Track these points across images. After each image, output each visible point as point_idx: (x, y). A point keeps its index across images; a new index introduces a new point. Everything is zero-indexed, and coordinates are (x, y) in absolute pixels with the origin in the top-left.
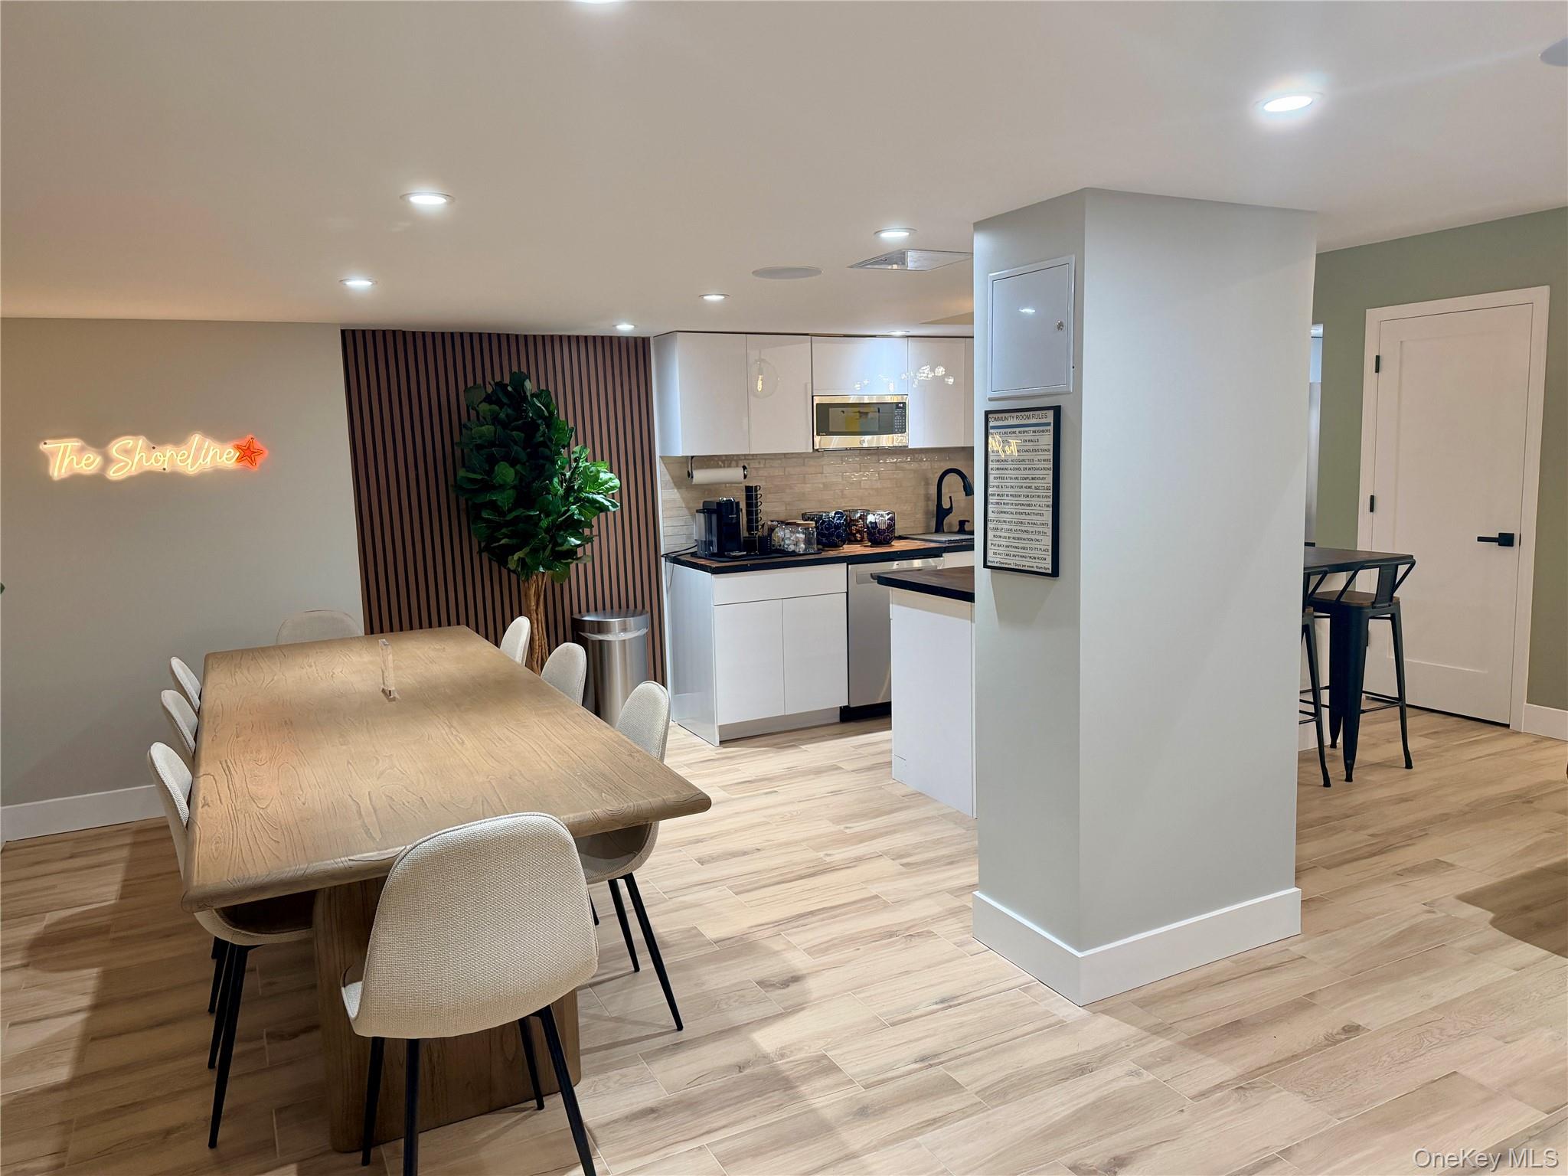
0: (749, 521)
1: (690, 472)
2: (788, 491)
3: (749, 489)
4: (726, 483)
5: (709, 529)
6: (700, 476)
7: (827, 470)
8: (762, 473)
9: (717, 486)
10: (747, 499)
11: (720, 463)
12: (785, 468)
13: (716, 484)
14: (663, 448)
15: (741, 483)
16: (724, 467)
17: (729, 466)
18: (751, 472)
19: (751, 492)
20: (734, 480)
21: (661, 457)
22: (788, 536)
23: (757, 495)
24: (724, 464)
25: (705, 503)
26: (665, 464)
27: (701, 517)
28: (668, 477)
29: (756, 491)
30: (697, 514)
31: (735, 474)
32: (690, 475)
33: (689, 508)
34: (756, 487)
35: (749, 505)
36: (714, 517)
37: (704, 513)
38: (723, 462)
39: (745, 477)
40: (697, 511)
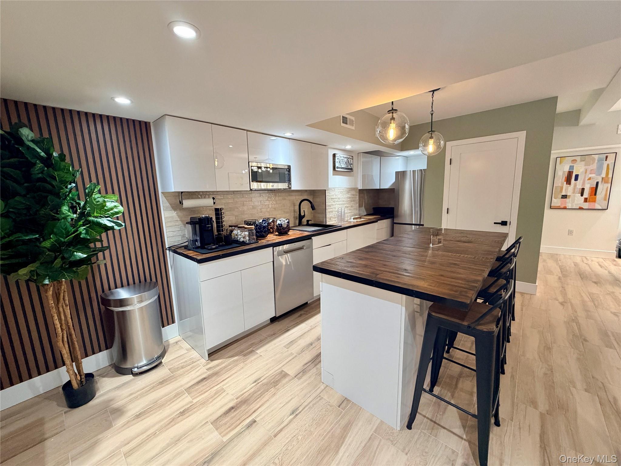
0: (218, 227)
1: (181, 201)
2: (236, 210)
3: (217, 210)
4: (203, 207)
5: (194, 232)
6: (187, 203)
7: (254, 199)
8: (223, 201)
9: (199, 208)
10: (216, 215)
11: (199, 196)
12: (234, 198)
13: (198, 207)
14: (163, 187)
15: (212, 207)
16: (202, 198)
17: (205, 198)
18: (217, 201)
19: (218, 212)
20: (207, 205)
21: (162, 193)
22: (239, 233)
23: (221, 213)
24: (202, 197)
25: (191, 218)
26: (165, 197)
27: (189, 227)
28: (168, 204)
29: (221, 211)
30: (187, 225)
31: (208, 202)
32: (181, 203)
33: (182, 221)
34: (221, 209)
35: (217, 218)
36: (197, 226)
37: (191, 224)
38: (201, 195)
39: (214, 203)
40: (187, 223)
